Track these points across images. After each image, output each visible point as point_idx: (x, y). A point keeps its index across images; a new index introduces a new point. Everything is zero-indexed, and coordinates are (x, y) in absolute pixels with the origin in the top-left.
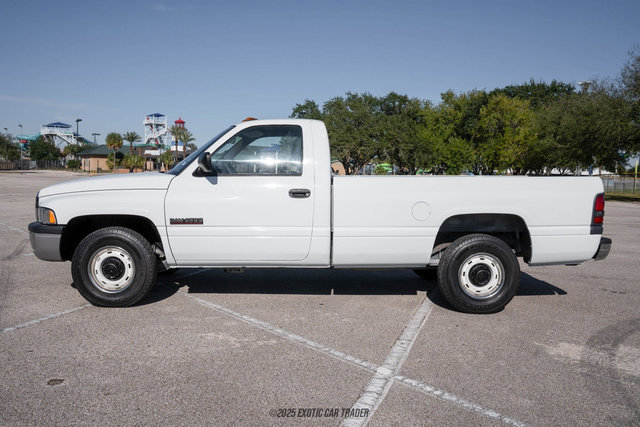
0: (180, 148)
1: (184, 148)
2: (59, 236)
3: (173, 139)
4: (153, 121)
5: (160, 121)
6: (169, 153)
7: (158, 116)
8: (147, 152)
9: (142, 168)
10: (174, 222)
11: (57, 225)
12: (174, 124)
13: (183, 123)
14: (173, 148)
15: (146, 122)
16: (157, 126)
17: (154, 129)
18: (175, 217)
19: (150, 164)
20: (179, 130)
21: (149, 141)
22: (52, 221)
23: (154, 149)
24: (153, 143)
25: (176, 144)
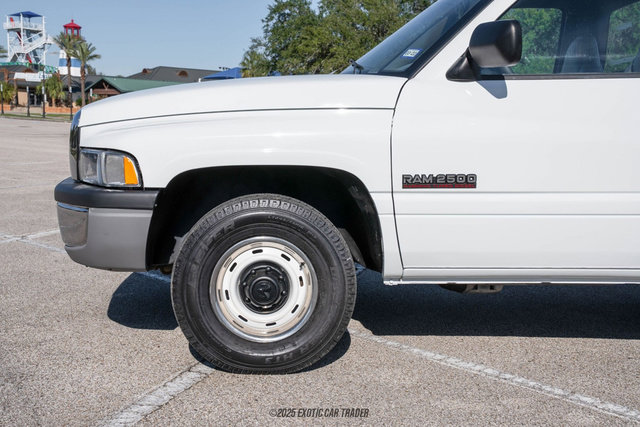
0: (76, 72)
1: (83, 71)
2: (149, 215)
3: (63, 54)
4: (21, 23)
5: (33, 24)
6: (57, 77)
7: (29, 15)
8: (18, 75)
9: (9, 102)
10: (410, 183)
11: (141, 189)
12: (63, 30)
13: (78, 28)
14: (64, 71)
15: (8, 25)
16: (29, 32)
17: (24, 39)
18: (415, 170)
19: (23, 97)
20: (71, 38)
21: (15, 58)
22: (132, 180)
23: (28, 70)
24: (22, 61)
25: (69, 63)
